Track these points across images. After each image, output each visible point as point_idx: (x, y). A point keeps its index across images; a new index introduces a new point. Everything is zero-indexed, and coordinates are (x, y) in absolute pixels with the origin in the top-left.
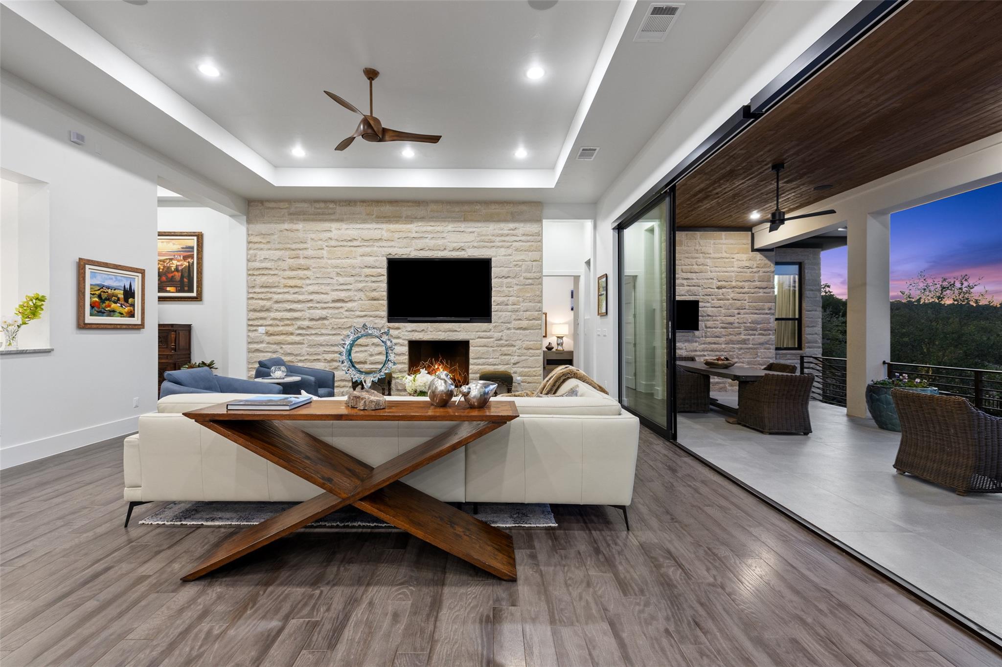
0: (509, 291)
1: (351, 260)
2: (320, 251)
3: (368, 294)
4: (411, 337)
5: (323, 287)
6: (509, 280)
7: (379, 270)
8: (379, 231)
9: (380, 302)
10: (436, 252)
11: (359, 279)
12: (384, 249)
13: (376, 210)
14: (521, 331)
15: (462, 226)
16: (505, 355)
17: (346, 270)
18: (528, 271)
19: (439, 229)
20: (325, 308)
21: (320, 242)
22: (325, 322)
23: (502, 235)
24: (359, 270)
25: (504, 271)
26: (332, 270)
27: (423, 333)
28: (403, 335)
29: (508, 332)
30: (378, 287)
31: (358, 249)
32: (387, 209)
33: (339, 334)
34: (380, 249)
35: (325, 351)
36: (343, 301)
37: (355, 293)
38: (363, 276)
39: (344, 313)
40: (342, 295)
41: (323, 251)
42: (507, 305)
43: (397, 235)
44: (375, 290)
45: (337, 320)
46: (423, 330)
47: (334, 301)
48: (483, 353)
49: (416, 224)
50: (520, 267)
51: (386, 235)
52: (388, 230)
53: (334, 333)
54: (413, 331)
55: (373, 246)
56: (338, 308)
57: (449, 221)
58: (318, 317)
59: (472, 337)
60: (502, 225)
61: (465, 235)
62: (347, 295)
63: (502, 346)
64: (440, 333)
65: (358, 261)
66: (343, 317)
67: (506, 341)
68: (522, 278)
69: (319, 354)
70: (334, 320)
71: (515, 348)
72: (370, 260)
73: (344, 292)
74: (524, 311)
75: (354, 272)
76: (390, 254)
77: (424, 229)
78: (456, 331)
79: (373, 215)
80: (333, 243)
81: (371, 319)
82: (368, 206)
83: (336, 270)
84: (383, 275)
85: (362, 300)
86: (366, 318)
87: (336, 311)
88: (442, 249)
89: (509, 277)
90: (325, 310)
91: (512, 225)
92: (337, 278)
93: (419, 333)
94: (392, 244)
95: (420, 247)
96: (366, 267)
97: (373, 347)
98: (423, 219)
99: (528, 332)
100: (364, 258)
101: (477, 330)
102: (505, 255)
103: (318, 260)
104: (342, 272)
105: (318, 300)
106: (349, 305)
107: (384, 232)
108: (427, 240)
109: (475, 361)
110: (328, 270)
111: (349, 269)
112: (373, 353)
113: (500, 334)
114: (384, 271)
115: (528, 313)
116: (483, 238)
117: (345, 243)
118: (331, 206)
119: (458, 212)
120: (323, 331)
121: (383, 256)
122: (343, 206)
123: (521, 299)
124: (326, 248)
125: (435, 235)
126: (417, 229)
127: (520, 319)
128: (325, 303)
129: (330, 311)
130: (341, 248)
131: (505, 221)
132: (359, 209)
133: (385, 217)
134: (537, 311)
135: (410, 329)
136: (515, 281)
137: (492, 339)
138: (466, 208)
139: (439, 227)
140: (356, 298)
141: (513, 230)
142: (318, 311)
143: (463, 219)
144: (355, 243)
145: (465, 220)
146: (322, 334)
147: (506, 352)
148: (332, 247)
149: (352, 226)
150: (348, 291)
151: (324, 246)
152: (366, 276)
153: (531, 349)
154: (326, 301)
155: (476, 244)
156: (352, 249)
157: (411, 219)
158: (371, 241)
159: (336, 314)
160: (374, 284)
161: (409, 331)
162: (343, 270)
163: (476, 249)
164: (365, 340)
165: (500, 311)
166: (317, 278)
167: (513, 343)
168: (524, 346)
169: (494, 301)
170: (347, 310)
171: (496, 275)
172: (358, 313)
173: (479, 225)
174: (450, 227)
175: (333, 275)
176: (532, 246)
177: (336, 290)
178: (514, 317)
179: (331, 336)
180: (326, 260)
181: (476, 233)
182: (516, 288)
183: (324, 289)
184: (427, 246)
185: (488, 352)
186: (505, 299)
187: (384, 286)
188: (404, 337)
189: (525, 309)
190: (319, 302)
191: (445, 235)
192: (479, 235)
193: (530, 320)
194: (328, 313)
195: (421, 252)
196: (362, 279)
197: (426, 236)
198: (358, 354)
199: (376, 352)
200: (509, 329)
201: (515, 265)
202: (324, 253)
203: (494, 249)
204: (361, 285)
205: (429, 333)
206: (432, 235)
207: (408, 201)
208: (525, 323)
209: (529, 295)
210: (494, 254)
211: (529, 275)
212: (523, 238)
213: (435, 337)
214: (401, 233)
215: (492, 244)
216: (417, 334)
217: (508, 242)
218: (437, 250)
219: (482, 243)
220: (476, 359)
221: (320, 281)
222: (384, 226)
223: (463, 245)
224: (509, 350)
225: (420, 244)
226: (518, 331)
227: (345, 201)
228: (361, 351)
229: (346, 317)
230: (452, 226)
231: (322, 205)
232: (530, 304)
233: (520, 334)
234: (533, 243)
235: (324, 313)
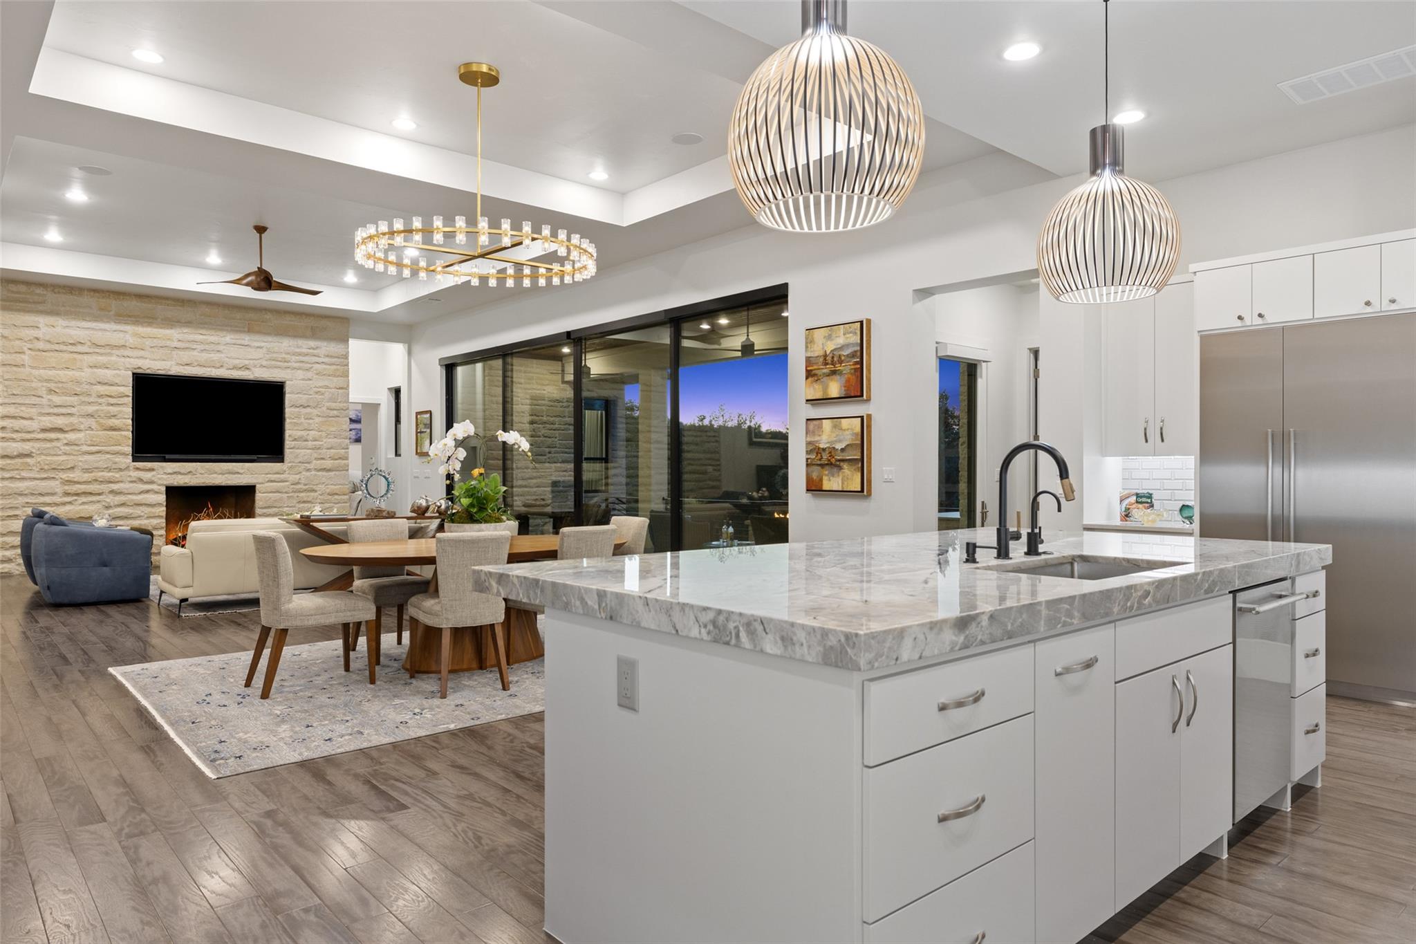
0: (309, 424)
1: (74, 372)
2: (18, 355)
3: (101, 421)
4: (172, 482)
5: (23, 408)
6: (308, 410)
7: (122, 389)
8: (121, 335)
9: (123, 433)
10: (209, 369)
11: (87, 399)
12: (128, 359)
13: (114, 304)
14: (324, 473)
15: (246, 339)
16: (304, 502)
17: (64, 385)
18: (333, 400)
19: (212, 339)
20: (28, 440)
21: (18, 342)
22: (28, 460)
23: (300, 354)
24: (87, 387)
25: (303, 399)
26: (40, 384)
27: (190, 476)
28: (160, 479)
29: (308, 474)
30: (120, 412)
31: (85, 357)
32: (133, 305)
33: (53, 478)
34: (123, 359)
35: (27, 503)
36: (61, 430)
37: (80, 419)
38: (94, 395)
39: (62, 448)
40: (60, 422)
41: (23, 356)
42: (306, 440)
43: (148, 342)
44: (114, 416)
45: (49, 458)
46: (190, 472)
47: (44, 430)
48: (275, 501)
49: (179, 330)
50: (323, 394)
51: (131, 340)
52: (135, 335)
53: (45, 476)
54: (175, 473)
55: (110, 354)
56: (51, 440)
57: (227, 330)
58: (15, 453)
59: (260, 481)
60: (300, 342)
61: (250, 349)
62: (67, 422)
63: (300, 492)
64: (215, 475)
65: (86, 375)
66: (60, 453)
67: (305, 485)
68: (324, 409)
69: (17, 508)
70: (43, 457)
71: (317, 494)
72: (108, 374)
73: (62, 417)
74: (328, 449)
75: (78, 390)
76: (139, 368)
77: (192, 337)
78: (238, 473)
79: (109, 311)
80: (41, 345)
81: (108, 456)
82: (103, 297)
83: (49, 385)
84: (128, 396)
85: (92, 430)
86: (99, 455)
87: (48, 445)
88: (218, 365)
89: (308, 406)
90: (28, 443)
91: (312, 343)
92: (49, 397)
93: (183, 476)
94: (141, 353)
95: (185, 360)
96: (99, 383)
97: (111, 496)
98: (188, 324)
99: (332, 474)
100: (95, 370)
101: (267, 472)
102: (303, 380)
103: (15, 368)
104: (58, 388)
105: (17, 429)
106: (72, 436)
107: (128, 337)
108: (195, 353)
109: (265, 511)
110: (34, 385)
111: (70, 385)
112: (112, 504)
113: (298, 477)
114: (129, 391)
115: (332, 451)
116: (275, 355)
117: (65, 348)
118: (39, 291)
119: (240, 319)
120: (24, 474)
121: (127, 369)
122: (59, 293)
123: (324, 434)
124: (30, 352)
125: (207, 347)
126: (180, 337)
127: (323, 459)
128: (29, 432)
129: (37, 445)
130: (56, 354)
131: (304, 336)
132: (86, 299)
133: (129, 316)
134: (343, 449)
135: (170, 471)
136: (315, 412)
137: (287, 483)
138: (251, 315)
139: (211, 337)
140: (82, 427)
141: (314, 349)
142: (14, 445)
143: (246, 329)
144: (79, 348)
145: (250, 331)
146: (23, 479)
147: (305, 499)
148: (39, 350)
149: (73, 323)
150: (68, 417)
151: (25, 349)
152: (100, 396)
153: (337, 494)
154: (30, 430)
155: (264, 363)
156: (76, 356)
157: (170, 323)
158: (108, 347)
159: (48, 448)
160: (111, 408)
161: (169, 474)
162: (60, 385)
163: (265, 369)
164: (98, 487)
165: (298, 448)
166: (14, 395)
167: (314, 487)
168: (328, 491)
169: (290, 436)
170: (67, 444)
171: (292, 403)
172: (85, 448)
173: (270, 339)
174: (229, 338)
175: (43, 392)
176: (338, 370)
177: (48, 414)
178: (316, 455)
179: (38, 482)
180: (28, 369)
181: (264, 350)
182: (318, 420)
183: (25, 411)
184: (197, 361)
185: (281, 499)
186: (304, 433)
187: (129, 410)
188: (160, 482)
189: (329, 446)
190: (17, 431)
191: (221, 348)
192: (269, 351)
193: (336, 459)
194: (33, 447)
195: (186, 367)
196: (91, 400)
197: (194, 347)
198: (86, 507)
199: (116, 503)
200: (308, 470)
201: (317, 393)
202: (26, 358)
203: (288, 371)
204: (91, 409)
205: (198, 475)
206: (202, 347)
207: (167, 298)
208: (328, 463)
209: (333, 429)
210: (289, 377)
211: (333, 405)
212: (326, 360)
213: (208, 481)
214: (155, 340)
215: (286, 364)
216: (180, 477)
217: (307, 363)
218: (209, 367)
219: (273, 362)
220: (265, 508)
221: (18, 400)
222: (129, 328)
223: (247, 362)
224: (308, 497)
225: (185, 356)
226: (320, 473)
227: (64, 287)
228: (91, 502)
229: (65, 454)
230: (232, 337)
231: (23, 288)
232: (336, 440)
233: (323, 476)
234: (339, 367)
235: (27, 447)
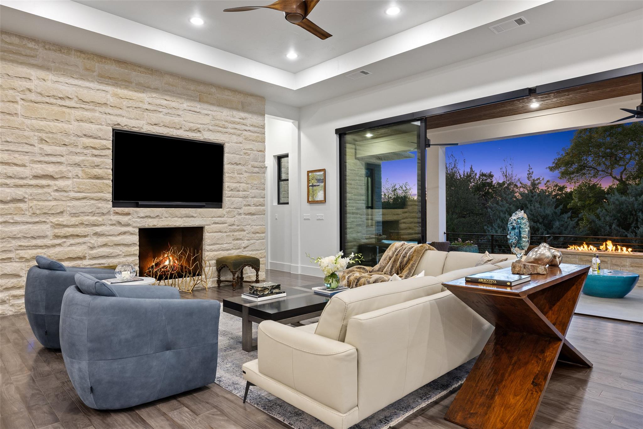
0: (240, 178)
1: (63, 124)
2: (12, 104)
3: (87, 170)
4: (144, 224)
5: (16, 155)
6: (239, 167)
7: (104, 142)
8: (103, 94)
9: (105, 181)
10: (172, 130)
11: (74, 150)
12: (109, 116)
13: (97, 66)
14: (250, 217)
15: (198, 106)
16: (237, 239)
17: (55, 136)
18: (255, 160)
19: (174, 104)
20: (21, 186)
21: (11, 92)
22: (21, 205)
23: (234, 123)
24: (74, 138)
25: (236, 158)
26: (32, 134)
27: (157, 219)
28: (134, 222)
29: (240, 217)
30: (103, 162)
31: (73, 111)
32: (113, 69)
33: (45, 222)
34: (104, 116)
35: (20, 246)
36: (52, 177)
37: (69, 168)
38: (80, 146)
39: (52, 194)
40: (51, 169)
41: (16, 105)
42: (239, 191)
43: (125, 103)
44: (98, 166)
45: (41, 203)
46: (158, 216)
47: (36, 177)
48: (218, 239)
49: (149, 95)
50: (249, 155)
51: (112, 100)
52: (115, 95)
53: (37, 220)
54: (146, 217)
55: (93, 110)
56: (42, 187)
57: (184, 99)
58: (9, 198)
59: (208, 223)
60: (235, 113)
61: (200, 116)
62: (57, 170)
63: (234, 231)
64: (176, 219)
65: (73, 127)
66: (50, 198)
67: (238, 226)
68: (250, 166)
69: (10, 251)
70: (35, 202)
71: (245, 233)
72: (93, 128)
73: (52, 165)
74: (252, 198)
75: (67, 141)
76: (118, 124)
77: (159, 101)
78: (193, 217)
79: (94, 72)
80: (33, 97)
81: (92, 202)
82: (88, 59)
83: (40, 135)
84: (109, 149)
85: (79, 178)
86: (85, 201)
87: (40, 191)
88: (178, 127)
89: (240, 164)
90: (21, 189)
91: (243, 115)
92: (41, 146)
93: (152, 220)
94: (119, 112)
95: (154, 121)
96: (85, 135)
97: (95, 238)
98: (156, 90)
99: (255, 217)
100: (82, 124)
101: (212, 215)
102: (236, 143)
103: (8, 117)
104: (49, 138)
105: (11, 175)
106: (61, 183)
107: (109, 96)
108: (161, 115)
109: (211, 247)
110: (26, 133)
111: (59, 136)
112: (96, 245)
113: (233, 219)
114: (109, 144)
115: (255, 199)
116: (217, 122)
117: (52, 100)
118: (31, 45)
119: (194, 90)
120: (18, 218)
121: (108, 125)
122: (50, 49)
123: (249, 186)
124: (22, 102)
125: (170, 111)
126: (150, 100)
127: (249, 205)
128: (22, 178)
129: (29, 191)
130: (47, 106)
131: (237, 109)
132: (73, 59)
133: (110, 78)
134: (262, 198)
135: (142, 215)
136: (244, 168)
137: (226, 225)
138: (201, 88)
139: (175, 103)
140: (70, 175)
141: (243, 119)
142: (8, 190)
143: (198, 99)
144: (67, 103)
145: (201, 101)
146: (16, 223)
147: (238, 237)
148: (31, 101)
149: (62, 79)
150: (57, 165)
151: (18, 99)
152: (86, 148)
153: (258, 233)
154: (22, 176)
155: (211, 128)
156: (64, 109)
157: (143, 88)
158: (92, 104)
159: (40, 194)
160: (95, 158)
161: (142, 217)
162: (51, 135)
163: (211, 132)
164: (83, 229)
165: (233, 197)
166: (7, 142)
167: (244, 227)
168: (252, 230)
169: (228, 187)
170: (57, 190)
171: (229, 161)
172: (72, 194)
173: (214, 108)
174: (186, 105)
175: (35, 141)
176: (258, 137)
177: (39, 162)
178: (245, 203)
179: (30, 226)
180: (20, 119)
181: (210, 117)
182: (246, 175)
183: (18, 158)
184: (162, 122)
185: (222, 237)
186: (237, 185)
187: (109, 162)
188: (135, 225)
189: (253, 196)
190: (11, 177)
191: (180, 113)
192: (214, 118)
193: (258, 206)
194: (26, 193)
195: (154, 127)
196: (78, 150)
197: (161, 110)
198: (74, 248)
199: (99, 244)
200: (240, 214)
201: (245, 154)
202: (19, 108)
203: (227, 135)
204: (78, 159)
205: (164, 219)
206: (165, 111)
207: (140, 66)
208: (253, 209)
209: (256, 183)
210: (227, 140)
211: (256, 164)
212: (251, 128)
213: (170, 224)
214: (130, 101)
215: (225, 130)
216: (150, 220)
217: (239, 130)
218: (171, 128)
219: (216, 128)
220: (212, 245)
221: (12, 147)
222: (109, 88)
223: (199, 126)
224: (240, 235)
225: (155, 118)
226: (247, 217)
227: (54, 44)
228: (79, 243)
229: (55, 199)
230: (189, 104)
231: (16, 40)
232: (257, 191)
233: (249, 219)
234: (258, 135)
235: (20, 193)
